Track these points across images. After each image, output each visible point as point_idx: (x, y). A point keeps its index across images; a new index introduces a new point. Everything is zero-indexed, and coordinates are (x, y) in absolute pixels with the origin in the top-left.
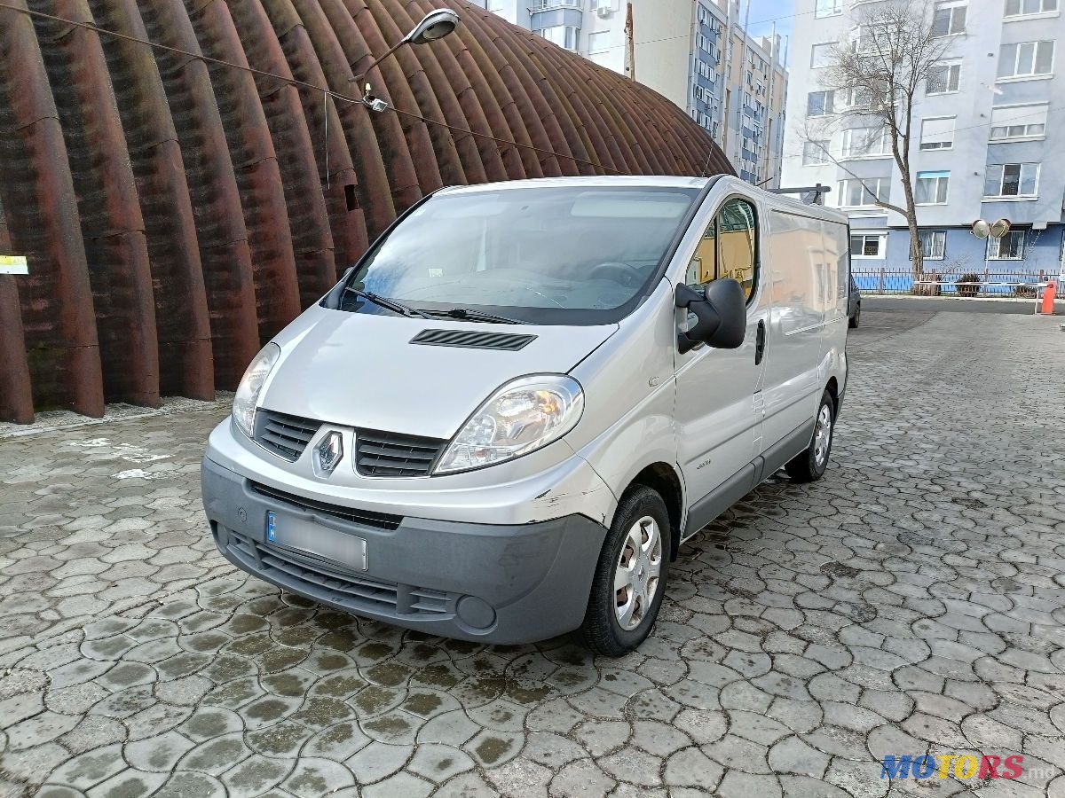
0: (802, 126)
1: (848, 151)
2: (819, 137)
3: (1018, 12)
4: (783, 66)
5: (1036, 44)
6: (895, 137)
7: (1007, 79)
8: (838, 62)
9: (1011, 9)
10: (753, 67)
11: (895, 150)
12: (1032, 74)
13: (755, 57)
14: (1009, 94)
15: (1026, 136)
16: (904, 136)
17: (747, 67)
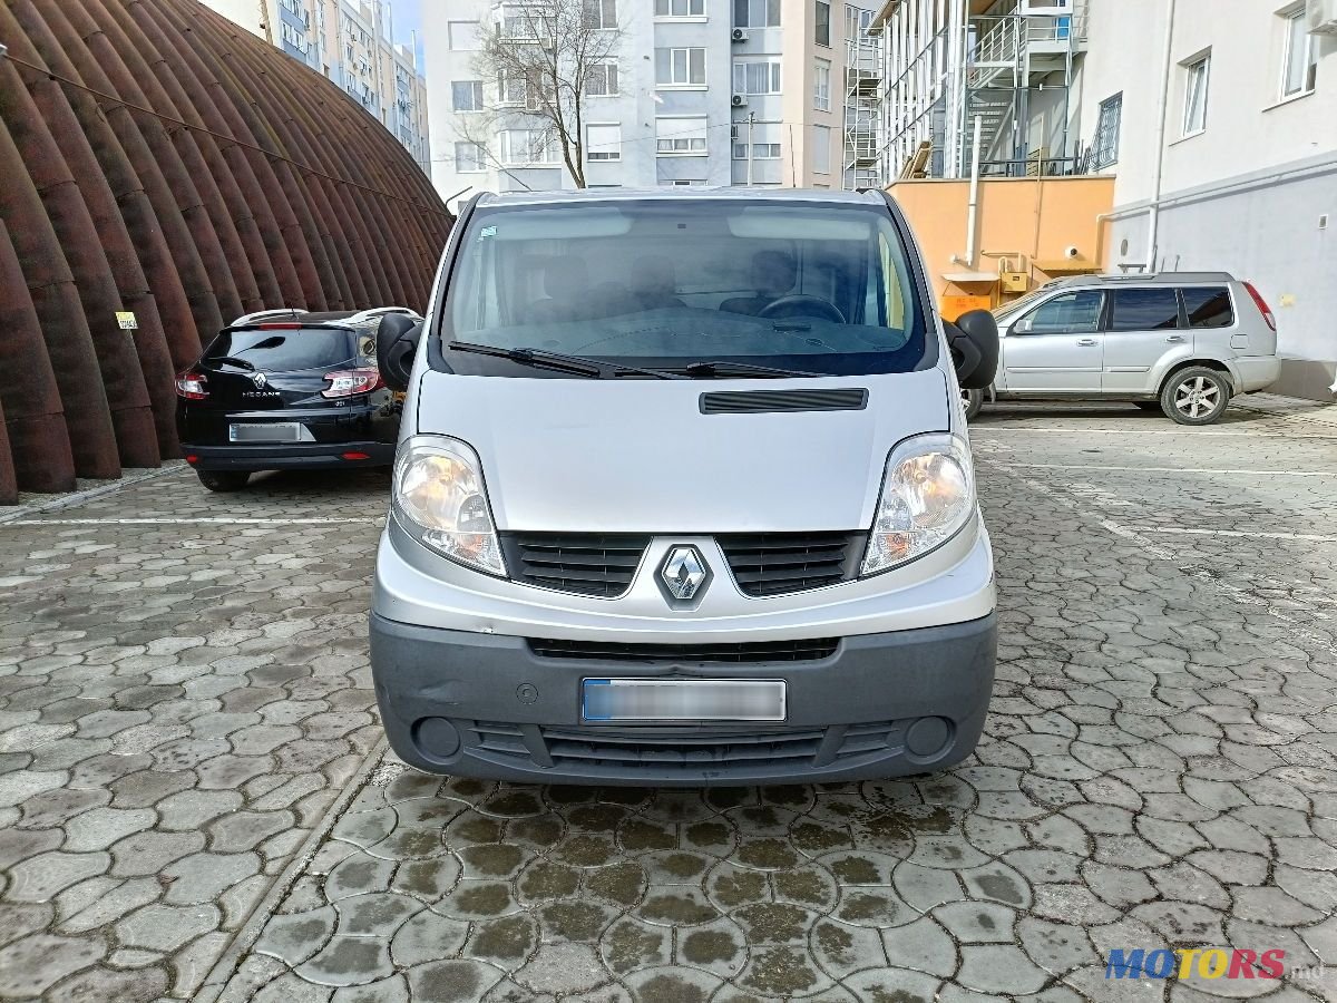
0: (460, 123)
1: (509, 158)
2: (481, 137)
3: (667, 13)
4: (389, 41)
5: (688, 51)
6: (566, 144)
7: (662, 86)
8: (481, 45)
9: (660, 9)
10: (353, 38)
11: (567, 159)
12: (688, 83)
13: (354, 26)
14: (669, 104)
15: (689, 152)
16: (575, 143)
17: (346, 38)
